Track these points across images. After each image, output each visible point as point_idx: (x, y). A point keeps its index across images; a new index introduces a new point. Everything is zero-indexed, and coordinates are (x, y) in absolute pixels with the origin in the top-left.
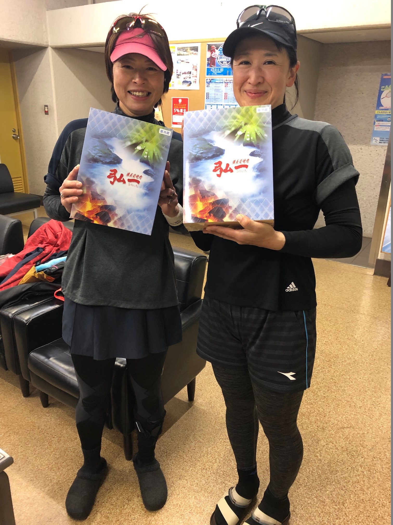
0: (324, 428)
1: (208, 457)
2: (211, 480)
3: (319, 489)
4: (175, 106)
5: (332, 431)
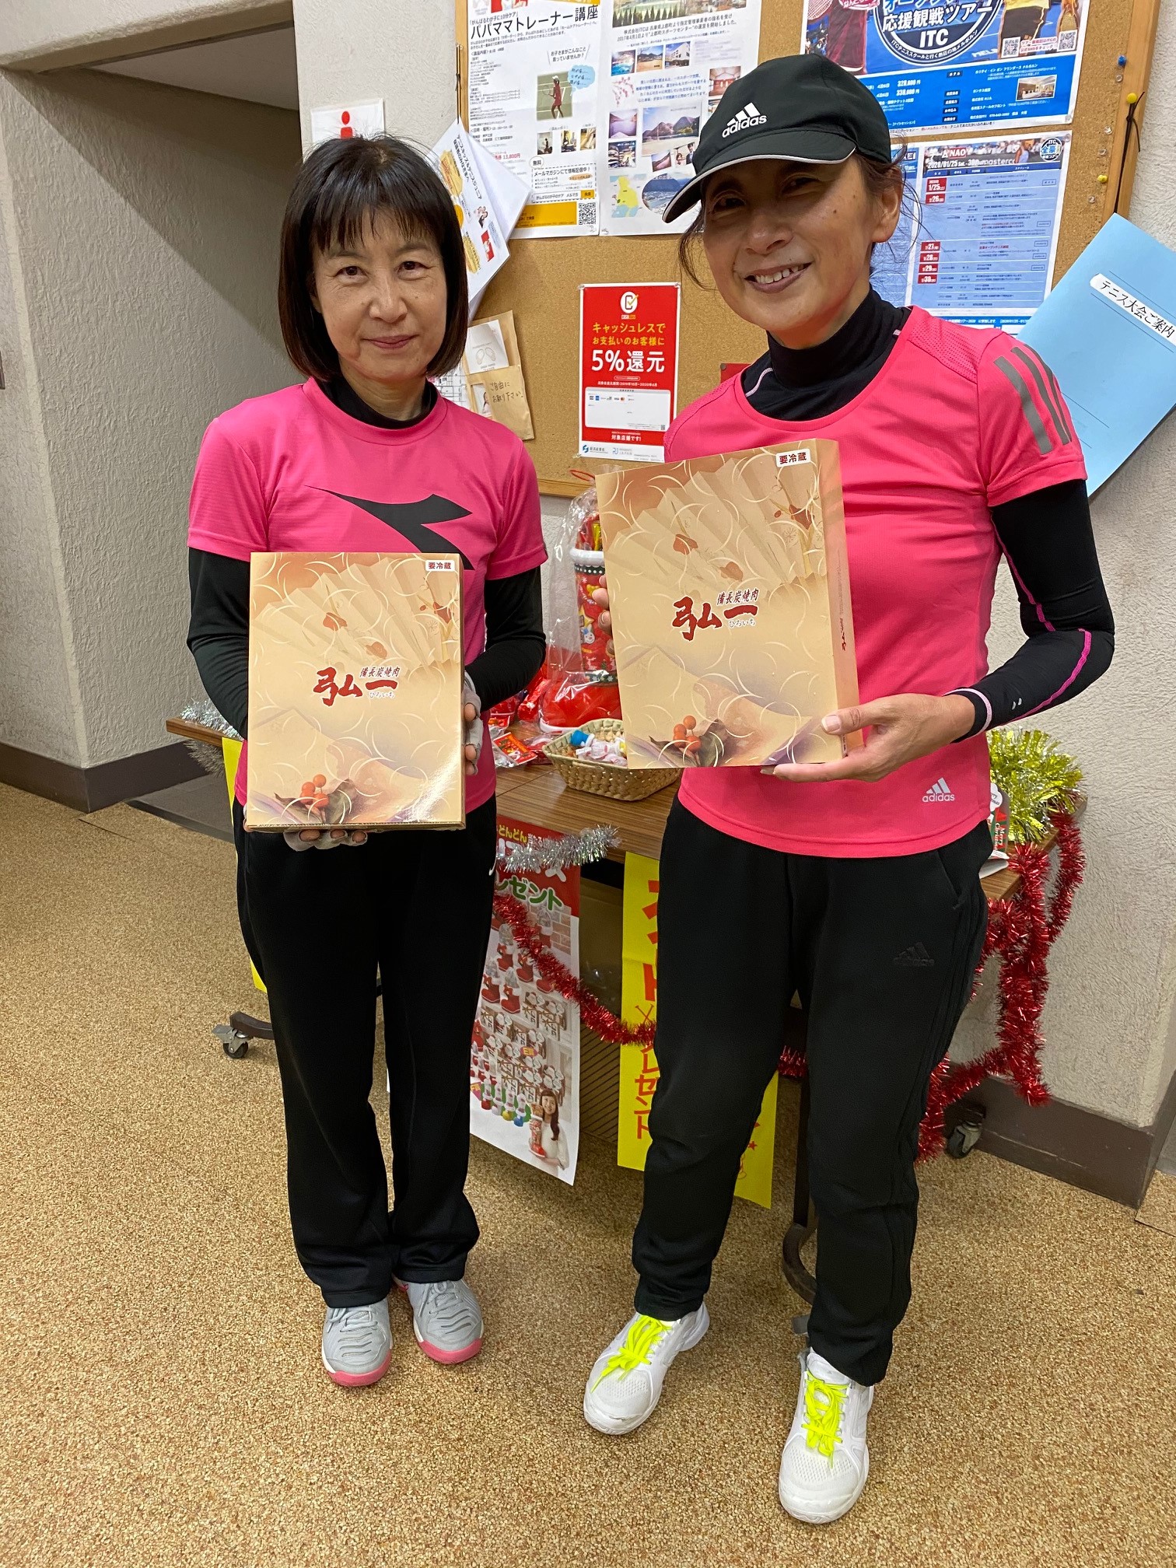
4: (602, 333)
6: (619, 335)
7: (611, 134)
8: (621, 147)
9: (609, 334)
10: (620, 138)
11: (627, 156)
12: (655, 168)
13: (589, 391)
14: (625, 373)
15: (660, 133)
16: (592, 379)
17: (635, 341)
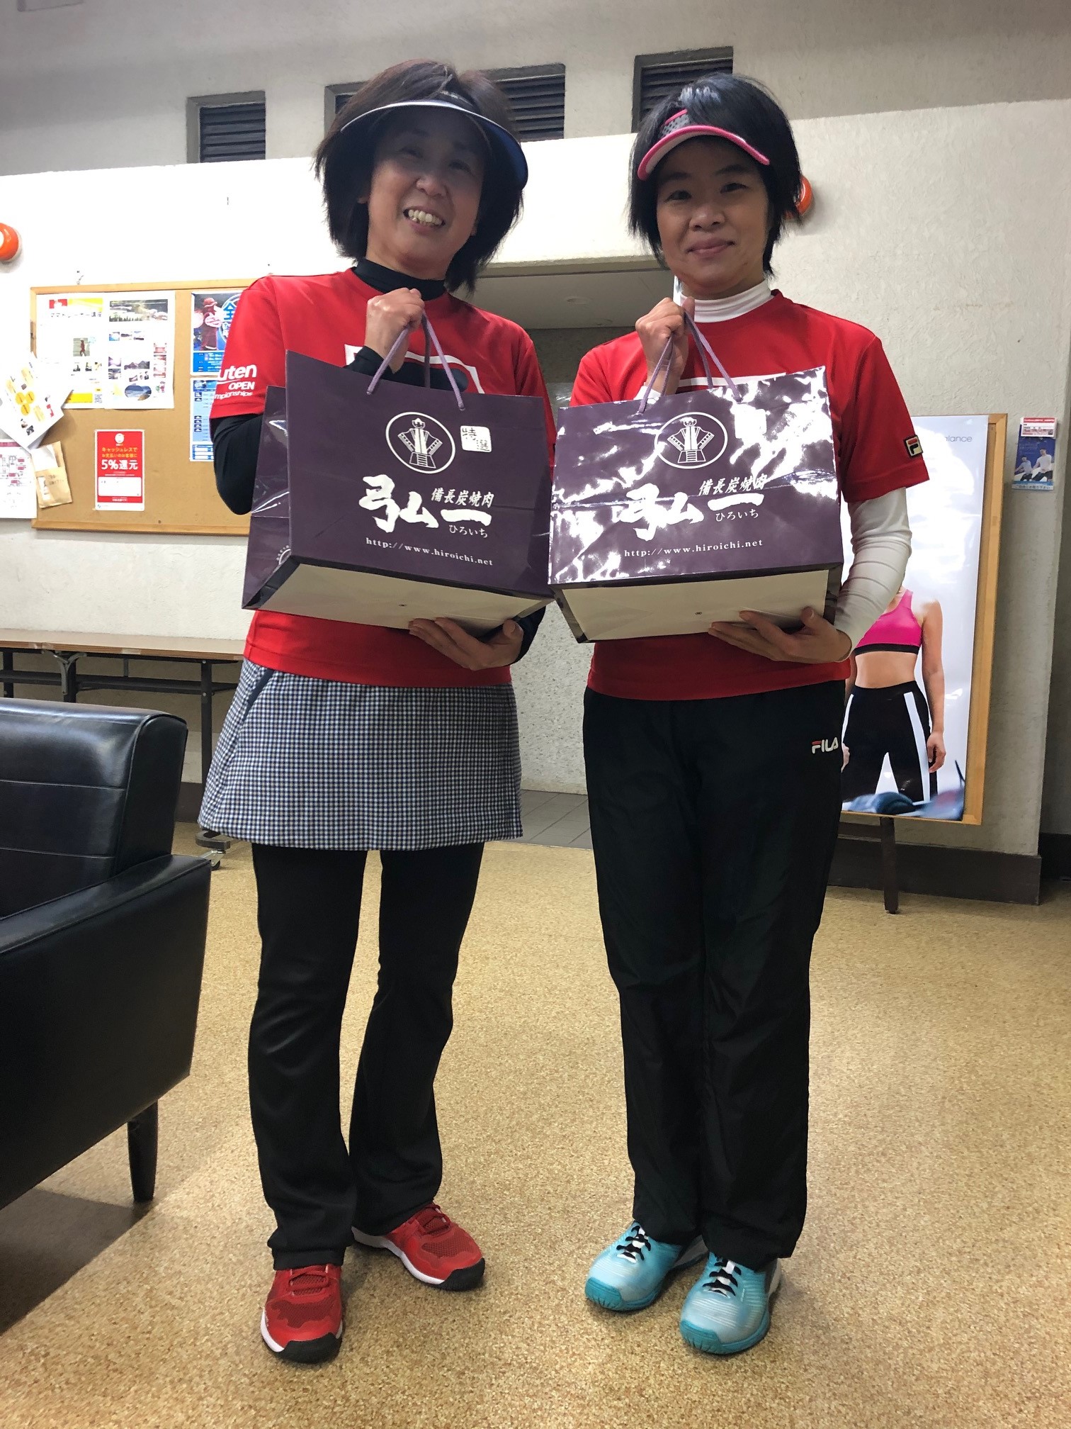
0: (570, 1209)
1: (198, 1344)
2: (208, 1407)
3: (564, 1364)
4: (105, 453)
5: (593, 1213)
6: (115, 453)
7: (110, 365)
8: (114, 371)
9: (111, 452)
10: (113, 367)
11: (117, 375)
12: (131, 380)
13: (101, 479)
14: (118, 470)
15: (132, 366)
16: (102, 473)
17: (123, 456)
